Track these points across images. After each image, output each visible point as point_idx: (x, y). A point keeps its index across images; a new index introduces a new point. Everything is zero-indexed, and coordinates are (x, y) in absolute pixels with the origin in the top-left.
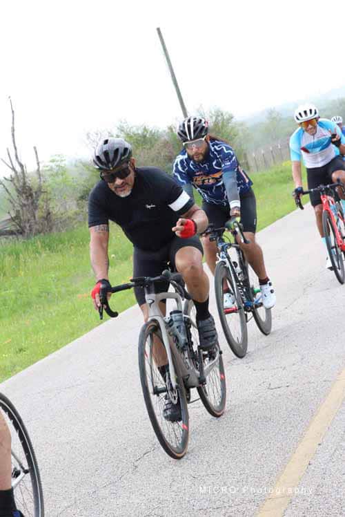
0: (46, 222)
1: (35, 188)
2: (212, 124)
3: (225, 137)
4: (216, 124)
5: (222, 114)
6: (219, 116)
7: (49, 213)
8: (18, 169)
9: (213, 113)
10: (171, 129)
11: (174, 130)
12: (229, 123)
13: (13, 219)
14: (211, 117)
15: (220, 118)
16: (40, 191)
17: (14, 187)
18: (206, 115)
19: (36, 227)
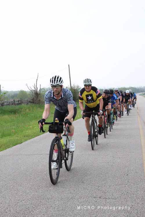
0: (39, 101)
1: (39, 93)
4: (77, 89)
7: (40, 100)
8: (36, 88)
9: (77, 86)
13: (32, 99)
16: (39, 94)
17: (34, 92)
18: (75, 87)
19: (37, 102)
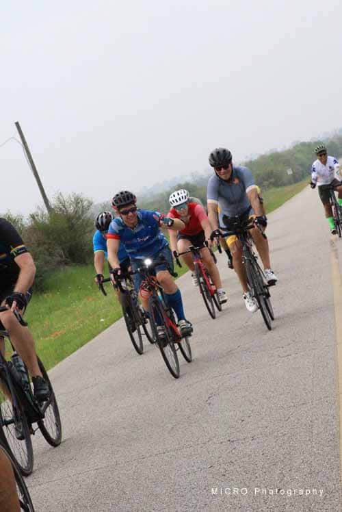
2: (72, 211)
3: (86, 222)
5: (82, 201)
6: (79, 203)
9: (73, 200)
10: (33, 217)
11: (36, 218)
12: (88, 209)
14: (70, 204)
15: (79, 205)
